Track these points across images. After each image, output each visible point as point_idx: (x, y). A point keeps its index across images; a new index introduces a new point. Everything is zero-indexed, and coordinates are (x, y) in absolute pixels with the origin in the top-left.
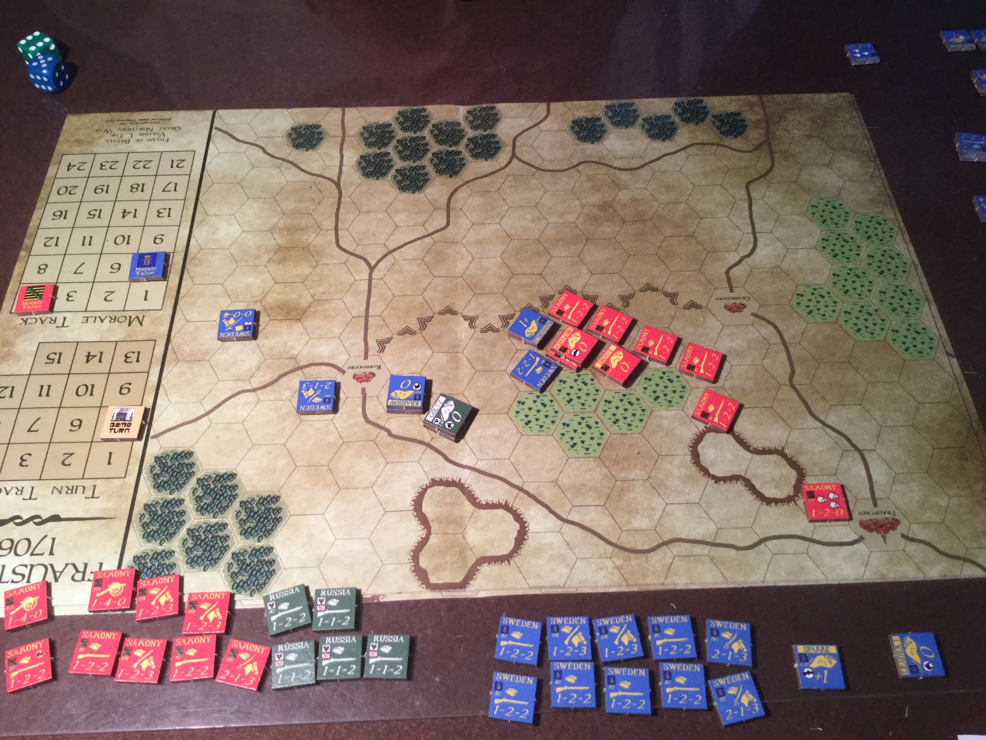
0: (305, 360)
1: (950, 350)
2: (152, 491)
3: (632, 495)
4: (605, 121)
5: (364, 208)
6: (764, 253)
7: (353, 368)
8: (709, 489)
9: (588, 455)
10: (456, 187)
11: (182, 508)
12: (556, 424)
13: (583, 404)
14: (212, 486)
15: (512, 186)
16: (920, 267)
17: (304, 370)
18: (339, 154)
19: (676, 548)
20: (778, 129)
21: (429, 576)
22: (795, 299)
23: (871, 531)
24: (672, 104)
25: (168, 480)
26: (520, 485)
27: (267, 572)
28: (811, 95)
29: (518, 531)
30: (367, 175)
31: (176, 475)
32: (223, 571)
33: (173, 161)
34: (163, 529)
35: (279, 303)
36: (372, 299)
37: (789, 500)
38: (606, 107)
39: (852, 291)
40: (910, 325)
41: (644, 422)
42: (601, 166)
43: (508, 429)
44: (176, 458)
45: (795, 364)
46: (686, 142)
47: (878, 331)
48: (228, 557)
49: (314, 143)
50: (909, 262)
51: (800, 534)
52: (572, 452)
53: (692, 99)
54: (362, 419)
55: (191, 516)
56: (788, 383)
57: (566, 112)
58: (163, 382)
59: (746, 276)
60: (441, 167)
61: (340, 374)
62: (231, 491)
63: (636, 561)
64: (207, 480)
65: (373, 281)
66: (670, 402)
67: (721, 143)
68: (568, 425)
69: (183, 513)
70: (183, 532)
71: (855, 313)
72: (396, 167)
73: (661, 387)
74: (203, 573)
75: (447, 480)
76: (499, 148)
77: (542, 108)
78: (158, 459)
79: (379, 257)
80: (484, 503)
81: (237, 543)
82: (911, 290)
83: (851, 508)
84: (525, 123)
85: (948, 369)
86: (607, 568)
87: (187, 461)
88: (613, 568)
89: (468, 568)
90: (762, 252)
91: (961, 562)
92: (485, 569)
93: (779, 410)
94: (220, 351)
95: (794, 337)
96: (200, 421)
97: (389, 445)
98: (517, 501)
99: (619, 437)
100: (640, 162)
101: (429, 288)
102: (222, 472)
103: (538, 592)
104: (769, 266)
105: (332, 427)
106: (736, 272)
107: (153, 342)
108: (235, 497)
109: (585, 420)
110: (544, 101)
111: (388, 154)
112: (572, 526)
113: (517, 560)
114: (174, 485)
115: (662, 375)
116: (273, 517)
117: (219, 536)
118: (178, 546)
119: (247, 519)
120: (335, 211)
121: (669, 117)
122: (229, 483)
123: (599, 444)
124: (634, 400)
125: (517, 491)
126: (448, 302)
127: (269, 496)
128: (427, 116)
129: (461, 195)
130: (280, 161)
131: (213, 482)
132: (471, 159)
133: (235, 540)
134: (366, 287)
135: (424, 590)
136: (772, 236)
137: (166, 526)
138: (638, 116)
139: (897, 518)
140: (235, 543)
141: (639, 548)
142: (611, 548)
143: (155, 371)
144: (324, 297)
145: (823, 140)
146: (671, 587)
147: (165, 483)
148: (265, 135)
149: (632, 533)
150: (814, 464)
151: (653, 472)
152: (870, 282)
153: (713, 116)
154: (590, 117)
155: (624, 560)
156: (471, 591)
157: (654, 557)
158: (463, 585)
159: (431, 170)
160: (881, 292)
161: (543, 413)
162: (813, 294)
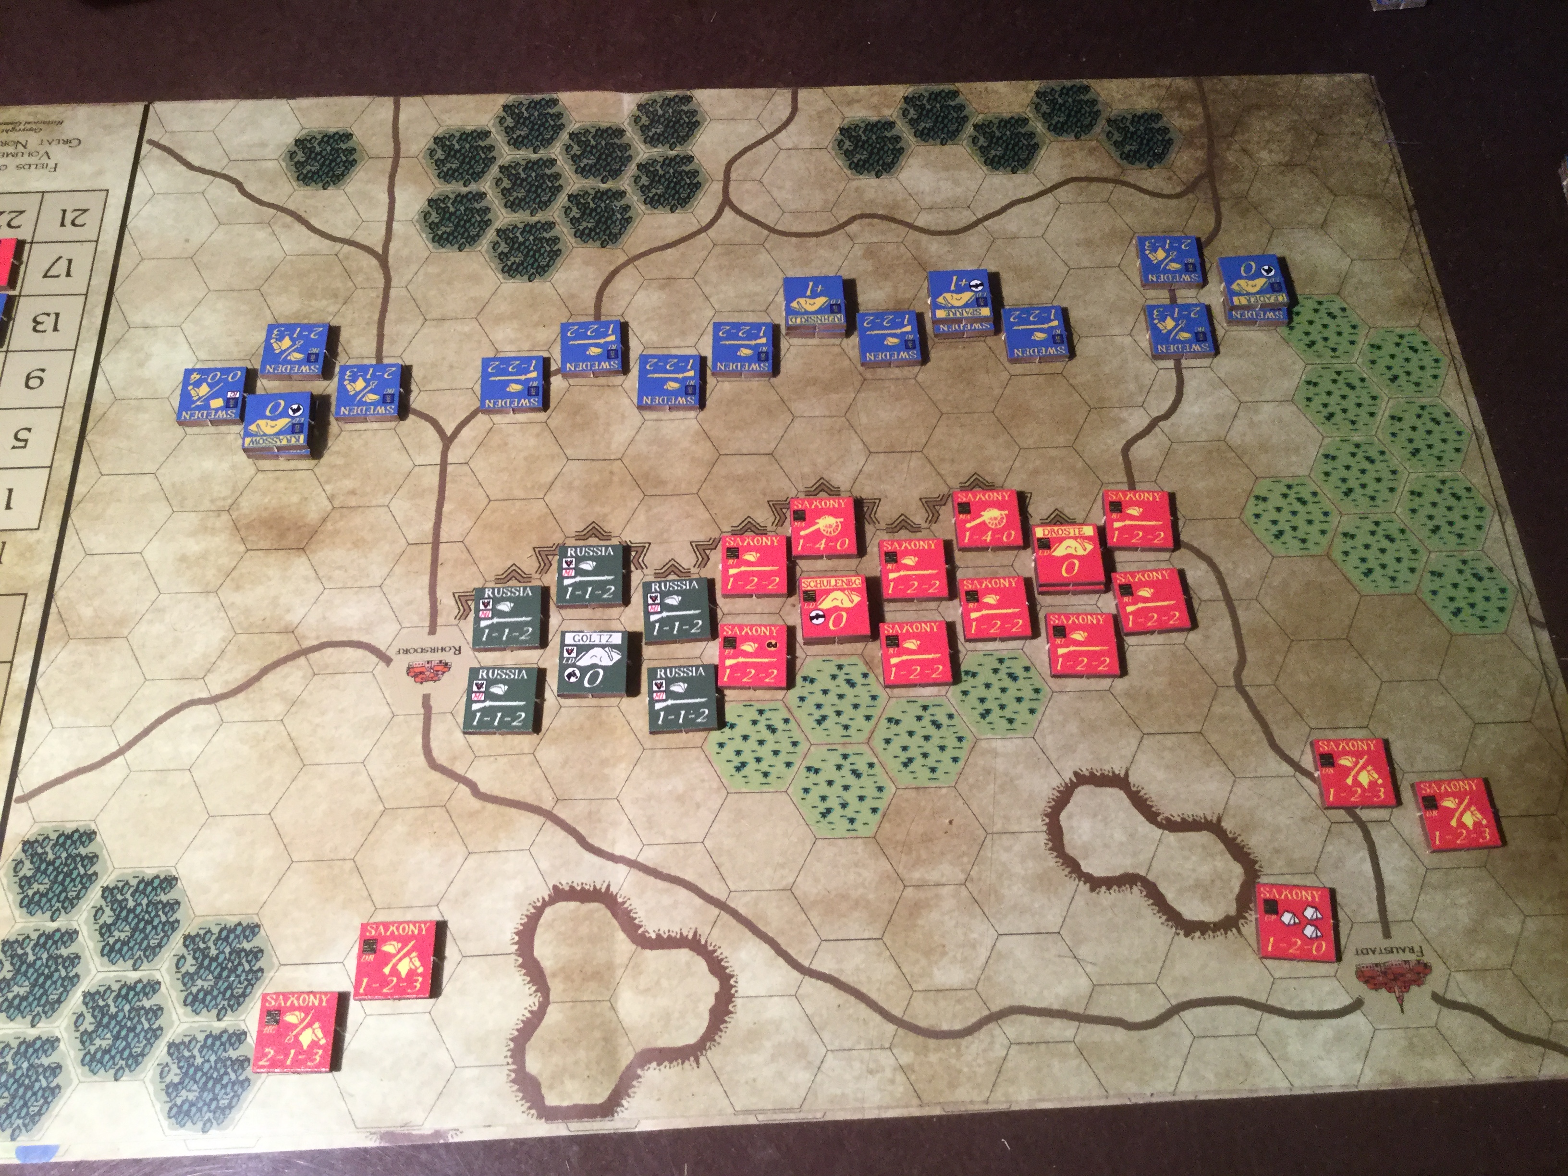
0: (314, 634)
1: (1538, 613)
2: (17, 912)
3: (935, 916)
4: (903, 129)
5: (435, 313)
6: (1196, 409)
7: (407, 651)
8: (1080, 902)
9: (853, 834)
10: (612, 268)
11: (73, 949)
12: (794, 768)
13: (846, 727)
14: (131, 904)
15: (721, 267)
16: (1487, 441)
17: (311, 656)
18: (384, 198)
19: (1012, 1028)
20: (1228, 149)
21: (544, 1091)
22: (1252, 508)
23: (1376, 987)
24: (1032, 94)
25: (48, 890)
26: (722, 897)
27: (234, 1084)
28: (1294, 77)
29: (717, 996)
30: (440, 240)
31: (64, 880)
32: (152, 1081)
33: (64, 211)
34: (38, 992)
35: (265, 514)
36: (446, 508)
37: (1228, 924)
38: (906, 99)
39: (1358, 491)
40: (1464, 562)
41: (961, 763)
42: (894, 226)
43: (703, 781)
44: (63, 845)
45: (1247, 643)
46: (1055, 177)
47: (1404, 574)
48: (160, 1051)
49: (338, 172)
50: (1468, 430)
51: (1246, 995)
52: (823, 828)
53: (1068, 83)
54: (421, 760)
55: (92, 966)
56: (1232, 683)
57: (829, 110)
58: (40, 683)
59: (1161, 459)
60: (584, 224)
61: (382, 665)
62: (166, 914)
63: (939, 1055)
64: (121, 891)
65: (450, 469)
66: (1011, 721)
67: (1122, 178)
68: (817, 771)
69: (75, 959)
70: (75, 1001)
71: (1363, 538)
72: (497, 225)
73: (995, 691)
74: (112, 1085)
75: (583, 889)
76: (698, 186)
77: (781, 98)
78: (28, 845)
79: (463, 417)
80: (653, 936)
81: (177, 1023)
82: (1468, 490)
83: (1343, 941)
84: (747, 132)
85: (1533, 653)
86: (883, 1070)
87: (83, 851)
88: (895, 1069)
89: (619, 1073)
90: (1190, 408)
91: (1541, 1049)
92: (652, 1074)
93: (1213, 738)
94: (148, 616)
95: (1249, 584)
96: (108, 767)
97: (473, 815)
98: (716, 932)
99: (912, 794)
100: (967, 217)
101: (558, 483)
102: (149, 873)
103: (752, 1120)
104: (1204, 437)
105: (363, 778)
106: (1143, 450)
107: (23, 597)
108: (174, 925)
109: (850, 760)
110: (786, 85)
111: (482, 196)
112: (820, 983)
113: (713, 1055)
114: (58, 901)
115: (997, 665)
116: (247, 967)
117: (143, 1008)
118: (66, 1029)
119: (197, 972)
120: (376, 317)
121: (1025, 121)
122: (164, 898)
123: (874, 810)
124: (944, 720)
125: (716, 911)
126: (596, 512)
127: (240, 924)
128: (559, 115)
129: (624, 283)
130: (272, 211)
131: (133, 895)
132: (643, 207)
133: (174, 1017)
134: (435, 480)
135: (534, 1120)
136: (1212, 375)
137: (42, 986)
138: (965, 119)
139: (1425, 959)
140: (172, 1023)
141: (945, 1027)
142: (891, 1028)
143: (25, 659)
144: (353, 502)
145: (1313, 171)
146: (1004, 1107)
147: (42, 895)
148: (246, 156)
149: (932, 993)
150: (1277, 851)
151: (976, 868)
152: (1394, 472)
153: (1109, 121)
154: (874, 119)
155: (917, 1054)
156: (623, 1119)
157: (974, 1045)
158: (608, 1109)
159: (565, 230)
160: (1412, 493)
161: (770, 746)
162: (1285, 496)
